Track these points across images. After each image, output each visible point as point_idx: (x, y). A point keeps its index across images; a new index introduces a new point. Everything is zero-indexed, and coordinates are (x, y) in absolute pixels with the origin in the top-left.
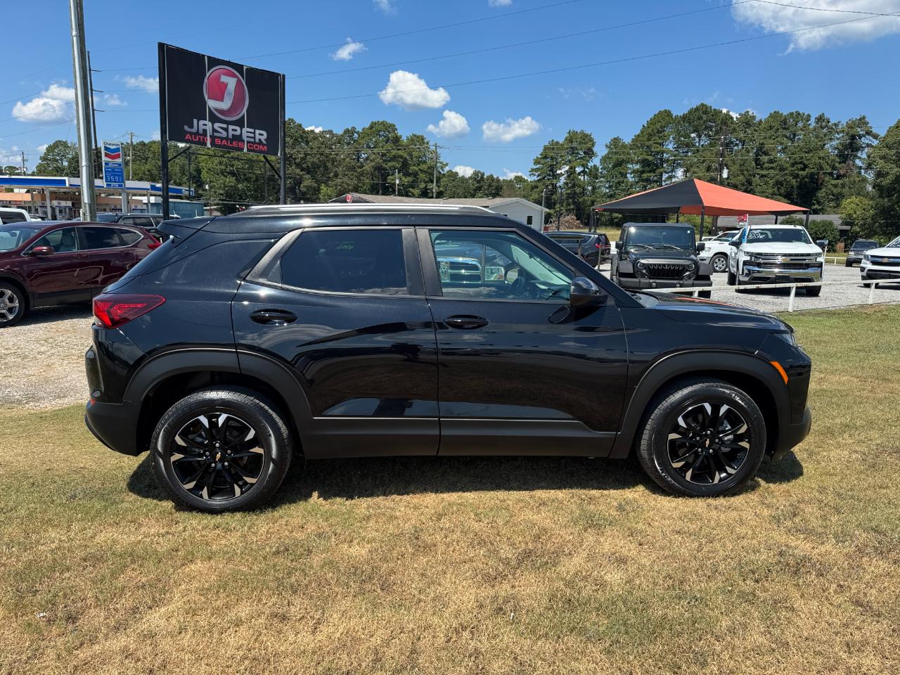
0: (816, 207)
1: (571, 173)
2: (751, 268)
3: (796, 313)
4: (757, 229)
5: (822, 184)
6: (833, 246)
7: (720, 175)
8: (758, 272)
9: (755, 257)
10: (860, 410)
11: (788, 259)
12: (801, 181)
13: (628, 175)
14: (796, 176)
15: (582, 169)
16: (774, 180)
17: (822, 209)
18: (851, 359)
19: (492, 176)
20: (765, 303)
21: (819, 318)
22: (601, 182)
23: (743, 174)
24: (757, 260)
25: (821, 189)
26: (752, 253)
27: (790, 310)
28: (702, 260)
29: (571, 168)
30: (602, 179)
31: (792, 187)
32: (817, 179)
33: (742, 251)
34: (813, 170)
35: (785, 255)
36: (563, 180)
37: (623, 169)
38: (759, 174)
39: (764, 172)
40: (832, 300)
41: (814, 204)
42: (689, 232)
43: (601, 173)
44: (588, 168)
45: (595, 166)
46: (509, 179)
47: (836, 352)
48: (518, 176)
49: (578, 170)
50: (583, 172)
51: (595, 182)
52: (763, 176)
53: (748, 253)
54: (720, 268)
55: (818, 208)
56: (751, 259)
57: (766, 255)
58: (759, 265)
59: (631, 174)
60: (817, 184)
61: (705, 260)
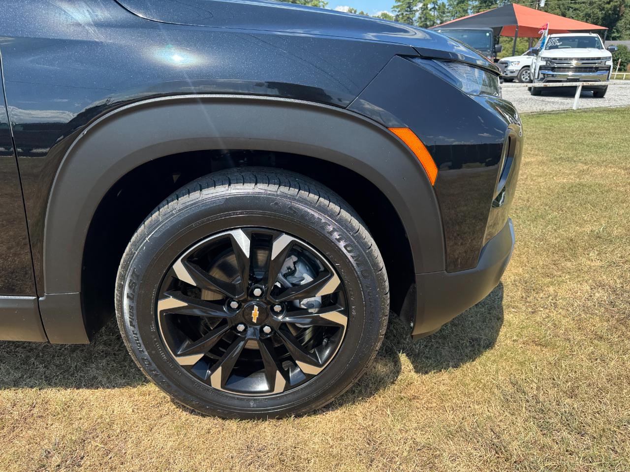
0: (615, 35)
1: (425, 8)
2: (546, 72)
3: (580, 111)
4: (555, 38)
5: (622, 15)
6: (624, 66)
7: (539, 4)
8: (553, 76)
9: (551, 62)
10: (622, 212)
11: (580, 64)
12: (605, 14)
13: (469, 11)
14: (602, 9)
15: (433, 6)
16: (584, 13)
17: (620, 37)
18: (622, 150)
19: (362, 13)
20: (553, 103)
21: (599, 114)
22: (447, 16)
23: (560, 8)
24: (552, 66)
25: (621, 20)
26: (548, 58)
27: (574, 108)
28: (512, 72)
29: (424, 5)
30: (448, 14)
31: (598, 18)
32: (619, 11)
33: (540, 57)
34: (616, 4)
35: (578, 59)
36: (418, 15)
37: (465, 5)
38: (572, 8)
39: (577, 6)
40: (615, 100)
41: (614, 32)
42: (488, 34)
43: (448, 9)
44: (437, 5)
45: (443, 3)
46: (377, 16)
47: (607, 143)
48: (384, 14)
49: (430, 6)
50: (434, 8)
51: (442, 17)
52: (575, 10)
53: (544, 58)
54: (526, 79)
55: (617, 35)
56: (547, 63)
57: (561, 59)
58: (553, 69)
59: (471, 10)
60: (618, 15)
61: (514, 72)
